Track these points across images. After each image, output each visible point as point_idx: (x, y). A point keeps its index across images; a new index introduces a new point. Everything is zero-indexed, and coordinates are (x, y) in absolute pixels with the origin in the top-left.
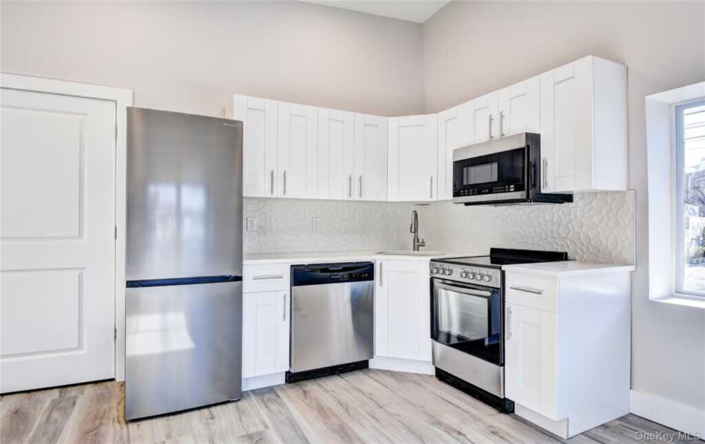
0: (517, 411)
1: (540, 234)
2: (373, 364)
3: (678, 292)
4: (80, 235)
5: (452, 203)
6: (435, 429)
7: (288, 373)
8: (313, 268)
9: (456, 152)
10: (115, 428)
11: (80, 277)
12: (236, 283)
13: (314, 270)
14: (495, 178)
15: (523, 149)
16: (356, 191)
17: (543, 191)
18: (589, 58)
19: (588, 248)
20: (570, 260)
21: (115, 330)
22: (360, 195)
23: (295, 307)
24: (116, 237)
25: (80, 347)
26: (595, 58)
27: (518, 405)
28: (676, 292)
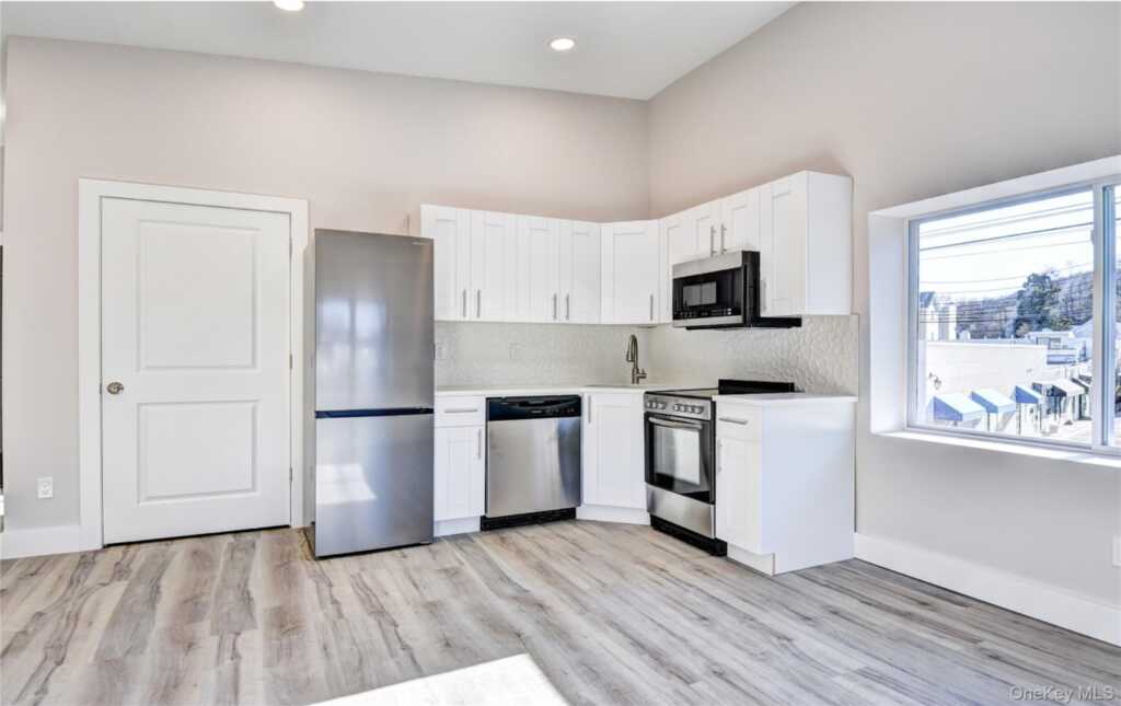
0: (731, 553)
1: (771, 363)
2: (581, 513)
3: (910, 426)
4: (254, 365)
5: (670, 327)
6: (638, 567)
7: (483, 518)
8: (512, 401)
9: (676, 268)
10: (306, 565)
11: (254, 410)
12: (427, 416)
13: (513, 404)
14: (713, 300)
15: (738, 269)
16: (562, 312)
17: (763, 315)
18: (804, 173)
19: (815, 378)
20: (799, 391)
21: (291, 470)
22: (567, 317)
23: (491, 445)
24: (291, 367)
25: (254, 489)
26: (812, 173)
27: (732, 546)
28: (908, 426)
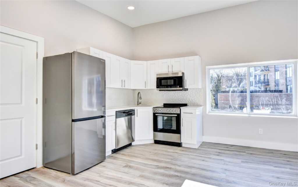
1: (178, 99)
2: (133, 144)
4: (21, 102)
5: (156, 90)
7: (114, 150)
8: (121, 112)
9: (157, 75)
11: (21, 122)
12: (104, 118)
14: (172, 84)
16: (123, 85)
19: (192, 102)
20: (188, 106)
22: (124, 86)
24: (37, 103)
25: (21, 155)
